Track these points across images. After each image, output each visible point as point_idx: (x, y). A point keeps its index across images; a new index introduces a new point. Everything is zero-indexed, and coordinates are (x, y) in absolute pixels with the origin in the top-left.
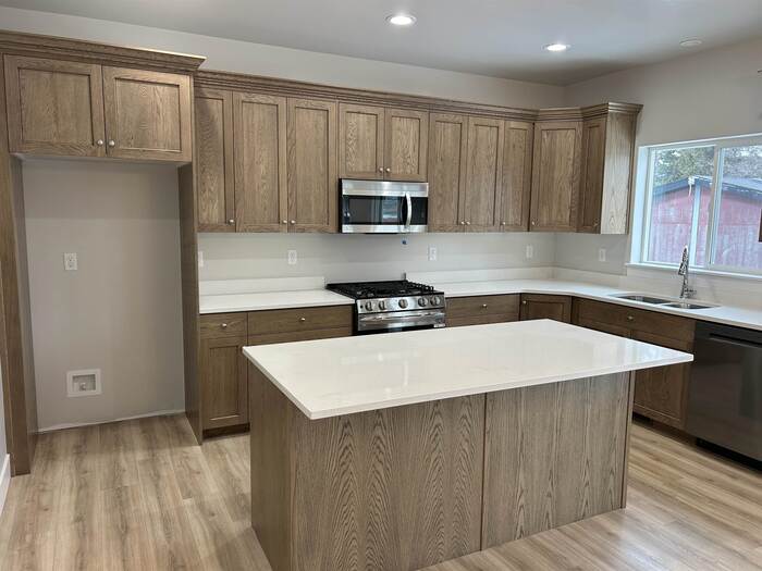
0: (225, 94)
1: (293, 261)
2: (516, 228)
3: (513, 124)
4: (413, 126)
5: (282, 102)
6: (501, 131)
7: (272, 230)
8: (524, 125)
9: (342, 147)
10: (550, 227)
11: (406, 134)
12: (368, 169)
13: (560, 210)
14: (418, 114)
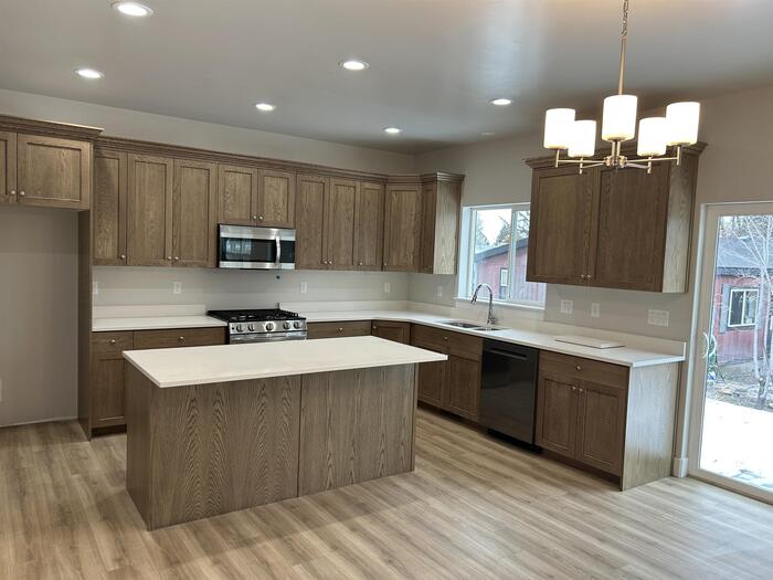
0: (121, 155)
1: (177, 291)
2: (371, 268)
3: (367, 185)
4: (282, 185)
5: (170, 162)
6: (358, 190)
7: (159, 265)
8: (377, 186)
9: (221, 198)
10: (398, 268)
11: (277, 190)
12: (244, 217)
13: (406, 255)
14: (287, 175)
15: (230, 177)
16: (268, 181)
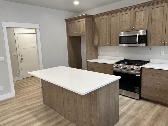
0: (98, 18)
4: (143, 13)
5: (107, 17)
7: (106, 46)
12: (128, 29)
14: (145, 8)
15: (124, 16)
16: (137, 13)
